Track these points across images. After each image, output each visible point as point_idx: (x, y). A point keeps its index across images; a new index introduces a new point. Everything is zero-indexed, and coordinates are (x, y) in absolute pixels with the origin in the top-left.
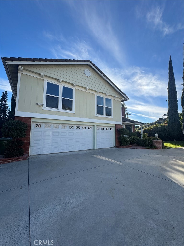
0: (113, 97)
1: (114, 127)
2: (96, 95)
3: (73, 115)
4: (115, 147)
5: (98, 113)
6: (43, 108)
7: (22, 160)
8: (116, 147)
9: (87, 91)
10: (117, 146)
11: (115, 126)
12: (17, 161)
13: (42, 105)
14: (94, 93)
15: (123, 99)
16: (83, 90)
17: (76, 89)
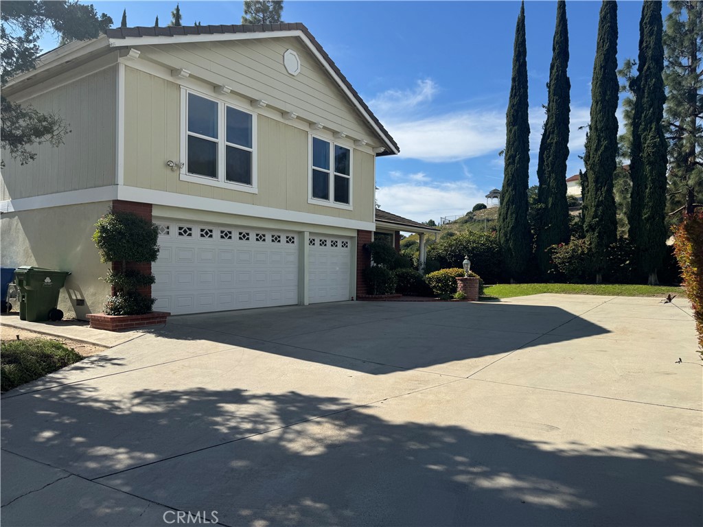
0: (355, 141)
1: (351, 238)
2: (309, 136)
3: (253, 199)
4: (355, 298)
5: (315, 195)
6: (183, 177)
7: (158, 322)
8: (358, 298)
9: (287, 122)
10: (361, 295)
11: (355, 234)
12: (147, 323)
13: (179, 166)
14: (305, 127)
15: (382, 150)
16: (277, 117)
17: (259, 115)
